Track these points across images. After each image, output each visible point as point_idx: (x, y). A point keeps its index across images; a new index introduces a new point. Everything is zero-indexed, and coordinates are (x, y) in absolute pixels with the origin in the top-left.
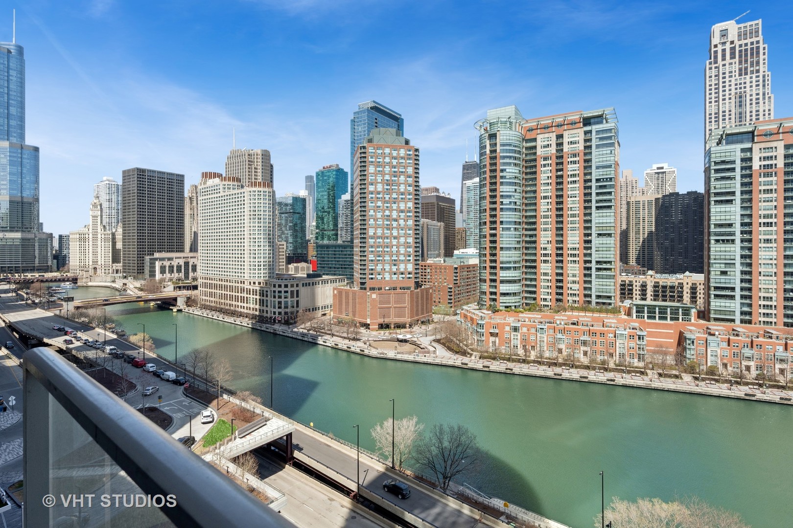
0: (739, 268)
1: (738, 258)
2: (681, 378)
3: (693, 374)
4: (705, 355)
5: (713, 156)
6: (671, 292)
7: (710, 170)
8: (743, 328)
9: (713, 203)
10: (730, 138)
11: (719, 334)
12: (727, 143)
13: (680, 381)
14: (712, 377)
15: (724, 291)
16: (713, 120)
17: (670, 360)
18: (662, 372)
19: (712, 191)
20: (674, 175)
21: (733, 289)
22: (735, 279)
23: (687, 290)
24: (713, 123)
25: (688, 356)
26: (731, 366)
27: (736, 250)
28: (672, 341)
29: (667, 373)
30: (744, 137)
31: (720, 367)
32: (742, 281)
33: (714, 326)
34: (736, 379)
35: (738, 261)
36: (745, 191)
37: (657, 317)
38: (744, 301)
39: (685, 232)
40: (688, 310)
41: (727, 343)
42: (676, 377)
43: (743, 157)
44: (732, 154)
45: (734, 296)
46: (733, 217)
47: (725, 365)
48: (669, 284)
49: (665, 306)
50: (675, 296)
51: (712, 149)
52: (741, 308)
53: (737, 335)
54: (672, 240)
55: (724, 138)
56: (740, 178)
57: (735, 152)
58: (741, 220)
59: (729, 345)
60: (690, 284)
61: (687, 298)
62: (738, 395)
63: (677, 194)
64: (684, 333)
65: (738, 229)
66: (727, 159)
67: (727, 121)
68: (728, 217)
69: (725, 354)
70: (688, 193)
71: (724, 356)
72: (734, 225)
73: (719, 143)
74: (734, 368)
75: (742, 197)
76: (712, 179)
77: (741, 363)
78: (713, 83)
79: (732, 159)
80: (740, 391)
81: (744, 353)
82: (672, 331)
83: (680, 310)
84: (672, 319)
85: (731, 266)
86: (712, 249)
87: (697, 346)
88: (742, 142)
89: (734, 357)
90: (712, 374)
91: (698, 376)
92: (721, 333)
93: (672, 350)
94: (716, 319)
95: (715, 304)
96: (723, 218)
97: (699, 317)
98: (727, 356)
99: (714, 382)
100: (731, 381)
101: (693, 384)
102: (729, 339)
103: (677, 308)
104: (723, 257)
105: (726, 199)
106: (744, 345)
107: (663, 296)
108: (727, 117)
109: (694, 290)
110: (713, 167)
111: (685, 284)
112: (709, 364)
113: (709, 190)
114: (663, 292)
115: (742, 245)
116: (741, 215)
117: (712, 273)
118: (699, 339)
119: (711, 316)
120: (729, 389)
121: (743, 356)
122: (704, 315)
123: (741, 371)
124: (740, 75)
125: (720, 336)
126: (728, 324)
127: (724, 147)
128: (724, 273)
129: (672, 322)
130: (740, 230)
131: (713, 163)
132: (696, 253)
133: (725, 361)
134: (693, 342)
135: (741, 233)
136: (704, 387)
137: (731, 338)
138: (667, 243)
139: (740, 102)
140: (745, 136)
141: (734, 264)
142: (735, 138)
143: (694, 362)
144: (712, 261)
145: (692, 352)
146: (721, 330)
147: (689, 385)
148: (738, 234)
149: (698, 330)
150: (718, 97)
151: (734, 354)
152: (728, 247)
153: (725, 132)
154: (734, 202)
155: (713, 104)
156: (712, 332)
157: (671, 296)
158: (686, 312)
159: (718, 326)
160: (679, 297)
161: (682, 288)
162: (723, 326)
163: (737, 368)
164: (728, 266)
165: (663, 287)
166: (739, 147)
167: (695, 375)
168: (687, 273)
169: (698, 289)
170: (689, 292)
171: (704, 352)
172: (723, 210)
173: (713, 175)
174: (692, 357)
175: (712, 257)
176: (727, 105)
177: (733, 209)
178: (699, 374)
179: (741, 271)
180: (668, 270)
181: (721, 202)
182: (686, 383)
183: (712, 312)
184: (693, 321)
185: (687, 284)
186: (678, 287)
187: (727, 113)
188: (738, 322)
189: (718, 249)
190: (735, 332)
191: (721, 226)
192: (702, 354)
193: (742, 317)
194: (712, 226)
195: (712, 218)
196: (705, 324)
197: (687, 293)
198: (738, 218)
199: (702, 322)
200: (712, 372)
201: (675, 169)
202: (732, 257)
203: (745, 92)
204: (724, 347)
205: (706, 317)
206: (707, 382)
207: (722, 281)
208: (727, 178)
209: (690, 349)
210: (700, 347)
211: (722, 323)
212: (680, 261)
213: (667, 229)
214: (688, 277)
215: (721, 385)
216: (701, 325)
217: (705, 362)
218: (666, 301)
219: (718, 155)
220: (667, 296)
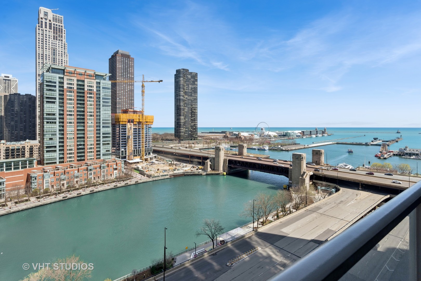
0: (58, 136)
1: (58, 131)
2: (30, 200)
5: (45, 77)
6: (17, 152)
7: (43, 85)
8: (60, 165)
9: (45, 102)
10: (54, 70)
11: (49, 171)
12: (52, 72)
13: (29, 202)
14: (46, 194)
15: (51, 149)
16: (40, 57)
17: (22, 192)
18: (17, 201)
19: (44, 96)
20: (17, 83)
21: (55, 147)
22: (56, 142)
23: (27, 150)
24: (40, 59)
25: (33, 187)
26: (55, 186)
27: (57, 127)
28: (23, 180)
29: (21, 200)
31: (50, 188)
32: (59, 142)
33: (47, 167)
34: (58, 192)
35: (58, 132)
36: (61, 98)
37: (13, 169)
38: (61, 152)
39: (24, 117)
40: (32, 161)
41: (53, 174)
42: (27, 200)
43: (59, 81)
45: (56, 150)
46: (55, 110)
47: (53, 186)
48: (16, 148)
49: (16, 161)
50: (20, 154)
51: (44, 73)
52: (59, 156)
53: (58, 170)
54: (16, 121)
55: (51, 69)
56: (58, 91)
57: (56, 77)
58: (59, 112)
59: (54, 176)
60: (29, 147)
61: (27, 154)
62: (60, 199)
63: (19, 94)
64: (30, 174)
65: (57, 116)
66: (52, 80)
67: (48, 60)
68: (53, 110)
69: (53, 181)
70: (26, 94)
71: (52, 182)
72: (56, 114)
73: (48, 71)
74: (57, 186)
75: (59, 101)
76: (45, 90)
77: (60, 183)
78: (40, 37)
79: (55, 81)
80: (60, 197)
81: (61, 178)
82: (23, 175)
83: (28, 161)
84: (22, 168)
85: (55, 135)
86: (45, 127)
87: (38, 180)
88: (59, 73)
90: (47, 193)
91: (39, 196)
92: (50, 170)
93: (23, 186)
94: (47, 164)
95: (46, 155)
96: (50, 110)
97: (38, 164)
99: (48, 197)
100: (56, 193)
101: (37, 201)
102: (54, 172)
103: (25, 161)
104: (50, 131)
105: (51, 101)
106: (61, 174)
107: (12, 155)
108: (48, 58)
109: (31, 150)
110: (45, 83)
111: (26, 147)
112: (45, 188)
113: (43, 95)
114: (12, 153)
115: (60, 125)
116: (59, 110)
117: (45, 139)
118: (39, 176)
119: (45, 162)
120: (55, 198)
122: (41, 162)
123: (61, 187)
124: (54, 39)
125: (50, 172)
126: (53, 165)
127: (50, 74)
128: (51, 139)
129: (23, 170)
131: (45, 81)
132: (31, 129)
133: (53, 184)
134: (36, 178)
135: (59, 119)
136: (43, 201)
137: (56, 171)
138: (13, 123)
139: (54, 53)
140: (60, 71)
141: (56, 134)
142: (56, 70)
143: (37, 189)
144: (45, 133)
145: (35, 184)
146: (50, 168)
147: (34, 203)
149: (38, 171)
150: (43, 46)
151: (57, 180)
152: (53, 126)
153: (51, 67)
154: (56, 103)
155: (40, 49)
156: (46, 171)
157: (17, 155)
159: (48, 167)
160: (22, 154)
161: (24, 149)
162: (51, 166)
164: (53, 135)
165: (12, 150)
166: (58, 75)
167: (37, 196)
168: (27, 140)
169: (34, 149)
170: (29, 151)
171: (42, 183)
172: (50, 106)
173: (45, 88)
174: (36, 187)
175: (45, 131)
177: (55, 106)
179: (59, 137)
182: (33, 202)
183: (45, 160)
184: (35, 167)
185: (28, 146)
186: (22, 149)
187: (48, 56)
188: (58, 163)
189: (48, 127)
190: (57, 169)
191: (49, 114)
193: (60, 160)
194: (45, 115)
195: (45, 110)
197: (28, 152)
198: (58, 111)
199: (40, 166)
201: (17, 79)
202: (55, 131)
203: (56, 48)
204: (52, 177)
205: (42, 163)
206: (44, 198)
207: (50, 143)
208: (52, 90)
209: (34, 183)
210: (40, 180)
211: (50, 165)
212: (22, 133)
213: (12, 115)
214: (28, 142)
215: (51, 197)
216: (40, 168)
217: (42, 187)
218: (14, 158)
219: (48, 77)
220: (15, 155)
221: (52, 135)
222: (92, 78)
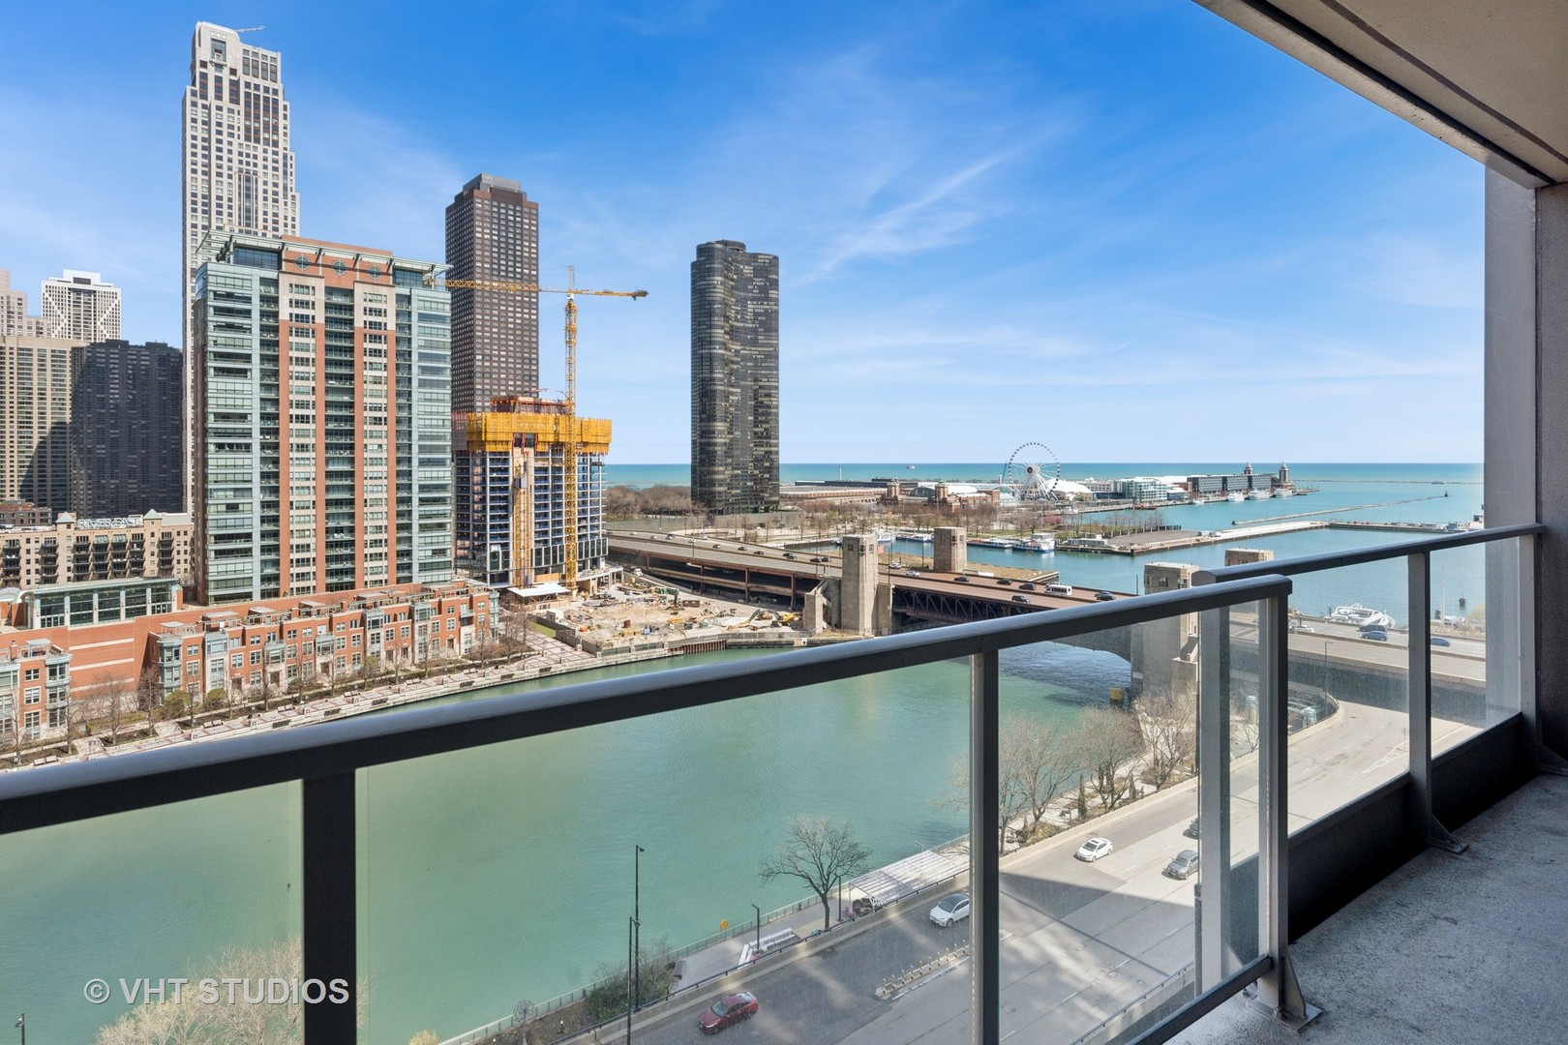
0: (258, 496)
1: (256, 478)
2: (155, 734)
3: (179, 716)
4: (200, 673)
5: (211, 279)
6: (116, 556)
7: (206, 307)
8: (266, 606)
9: (211, 372)
10: (242, 253)
11: (227, 626)
12: (237, 262)
13: (152, 739)
14: (215, 712)
15: (234, 544)
17: (128, 702)
18: (111, 734)
19: (209, 349)
20: (116, 302)
21: (248, 537)
22: (252, 518)
23: (151, 547)
24: (200, 213)
25: (167, 684)
26: (247, 682)
27: (253, 462)
28: (132, 660)
29: (123, 731)
30: (264, 257)
31: (229, 688)
32: (263, 520)
33: (217, 613)
34: (256, 703)
35: (256, 484)
36: (267, 355)
37: (96, 616)
38: (267, 557)
39: (143, 426)
40: (164, 590)
41: (240, 639)
42: (144, 734)
43: (263, 293)
44: (246, 283)
45: (250, 550)
46: (247, 402)
47: (237, 683)
48: (112, 539)
49: (115, 588)
50: (125, 564)
51: (210, 266)
52: (262, 571)
53: (258, 621)
54: (114, 444)
55: (232, 250)
56: (258, 332)
57: (250, 279)
58: (261, 408)
59: (244, 643)
60: (158, 536)
61: (151, 565)
62: (263, 731)
63: (125, 344)
64: (158, 638)
65: (255, 424)
66: (238, 292)
67: (225, 216)
68: (239, 402)
69: (239, 662)
70: (147, 344)
71: (235, 665)
72: (249, 416)
73: (222, 258)
74: (253, 682)
75: (263, 367)
76: (211, 326)
77: (264, 671)
78: (200, 134)
79: (246, 293)
80: (264, 724)
81: (268, 652)
82: (132, 640)
83: (149, 591)
84: (129, 614)
85: (245, 494)
86: (211, 462)
87: (185, 659)
88: (260, 265)
89: (252, 663)
90: (216, 708)
91: (189, 718)
92: (230, 623)
93: (132, 680)
94: (219, 599)
95: (217, 568)
96: (230, 402)
97: (186, 600)
98: (240, 664)
99: (219, 722)
100: (249, 708)
101: (180, 737)
102: (244, 631)
103: (142, 589)
104: (230, 477)
105: (234, 366)
106: (269, 637)
107: (97, 567)
108: (225, 210)
109: (166, 547)
110: (211, 302)
111: (147, 536)
112: (209, 689)
113: (205, 345)
114: (97, 558)
115: (264, 455)
116: (262, 400)
117: (212, 509)
118: (189, 643)
119: (210, 594)
120: (246, 726)
121: (268, 656)
122: (195, 594)
123: (266, 686)
124: (248, 138)
125: (227, 630)
126: (240, 603)
127: (230, 269)
128: (232, 508)
129: (131, 621)
130: (259, 426)
131: (211, 295)
132: (165, 471)
133: (237, 675)
134: (177, 653)
135: (262, 433)
136: (202, 737)
137: (247, 628)
138: (101, 450)
139: (248, 189)
140: (267, 257)
141: (251, 489)
142: (250, 255)
143: (181, 693)
144: (210, 486)
145: (176, 674)
146: (229, 617)
148: (256, 433)
149: (187, 626)
150: (209, 165)
151: (253, 658)
152: (238, 458)
153: (234, 240)
154: (249, 373)
155: (199, 176)
156: (213, 624)
157: (116, 565)
158: (161, 594)
159: (222, 610)
160: (133, 564)
161: (141, 545)
162: (233, 609)
163: (258, 681)
164: (240, 493)
165: (99, 547)
166: (258, 273)
167: (181, 720)
168: (152, 513)
169: (174, 544)
170: (156, 551)
171: (200, 667)
172: (230, 387)
173: (212, 318)
174: (176, 683)
175: (211, 478)
176: (225, 187)
177: (247, 387)
178: (191, 714)
179: (262, 502)
180: (104, 508)
181: (228, 372)
182: (168, 738)
183: (212, 585)
184: (175, 609)
185: (153, 535)
186: (132, 544)
187: (225, 203)
188: (257, 596)
189: (222, 462)
190: (253, 617)
191: (226, 417)
192: (196, 672)
193: (264, 587)
194: (211, 417)
195: (211, 401)
196: (198, 612)
197: (153, 554)
198: (257, 404)
199: (192, 608)
200: (214, 702)
201: (118, 291)
202: (247, 478)
203: (255, 173)
204: (235, 648)
205: (200, 597)
206: (206, 724)
207: (230, 523)
208: (237, 327)
209: (170, 668)
210: (192, 658)
211: (230, 604)
212: (133, 487)
213: (101, 419)
214: (153, 520)
215: (231, 722)
216: (193, 613)
217: (200, 686)
218: (105, 577)
219: (222, 280)
220: (107, 565)
221: (238, 493)
222: (381, 279)
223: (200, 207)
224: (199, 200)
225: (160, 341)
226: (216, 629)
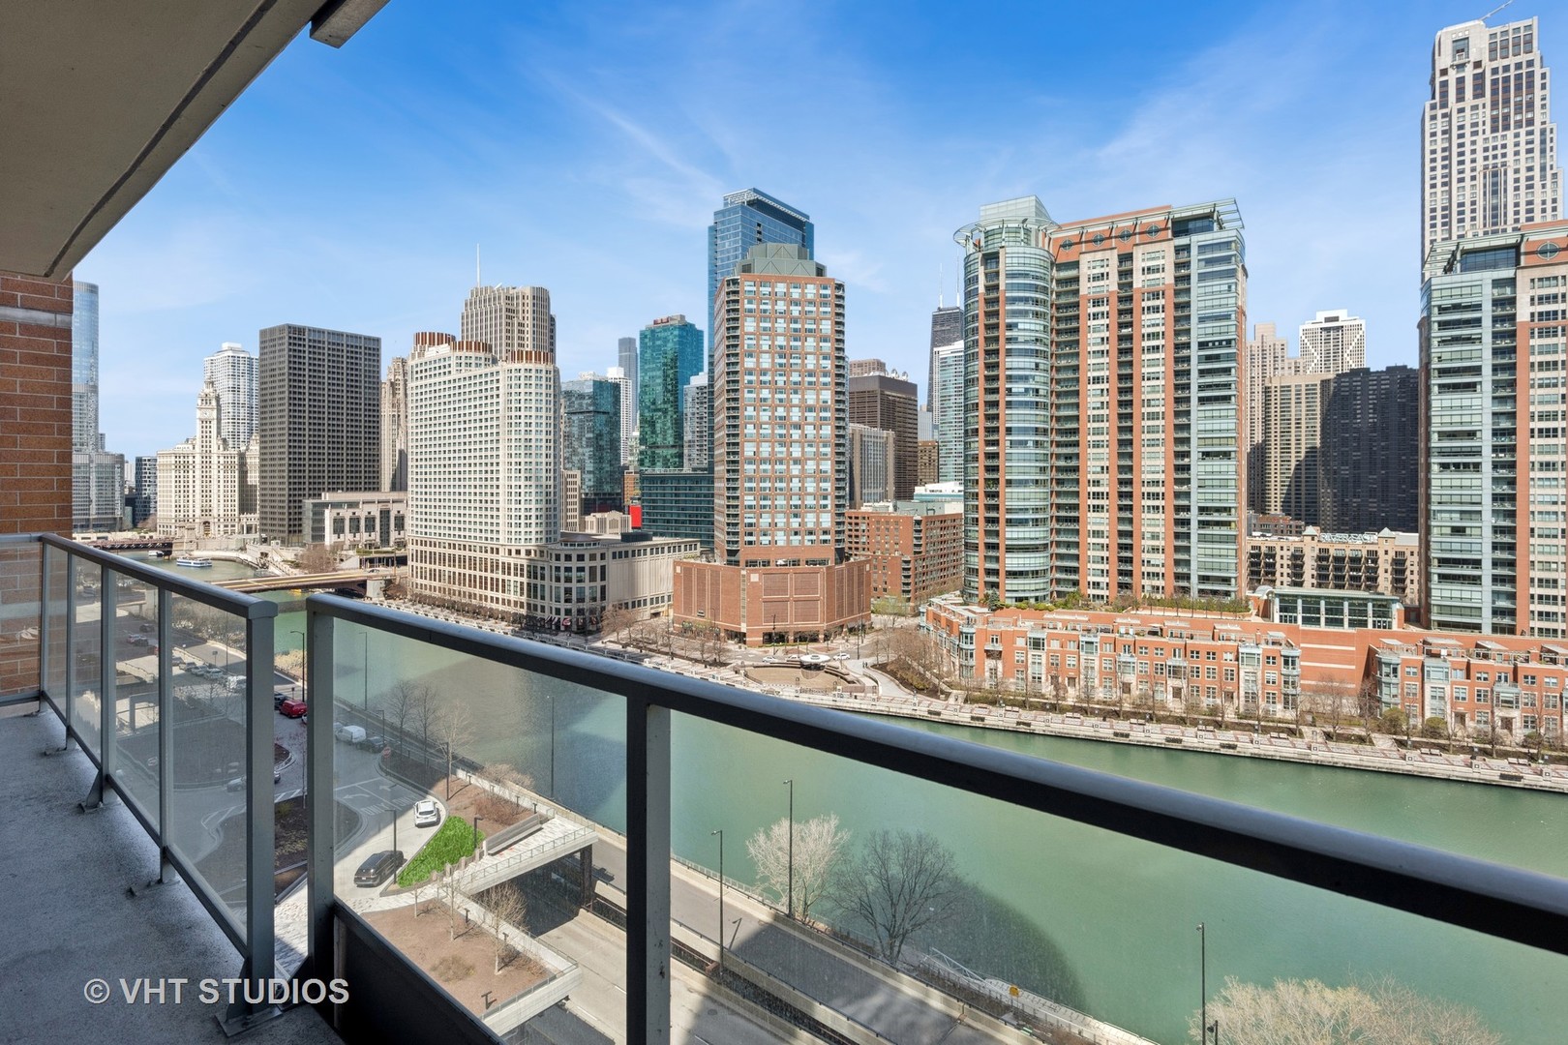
0: (1488, 520)
1: (1487, 500)
2: (1371, 743)
3: (1395, 734)
4: (1419, 696)
5: (1435, 294)
6: (1352, 569)
7: (1430, 324)
8: (1497, 641)
9: (1436, 389)
10: (1471, 259)
11: (1449, 655)
12: (1464, 270)
13: (1368, 748)
14: (1433, 741)
15: (1461, 570)
17: (1349, 706)
18: (1332, 730)
19: (1433, 366)
20: (1361, 332)
21: (1477, 563)
22: (1482, 542)
23: (1384, 565)
24: (1439, 227)
25: (1385, 698)
26: (1472, 719)
27: (1483, 484)
28: (1353, 667)
29: (1341, 732)
31: (1451, 720)
32: (1495, 547)
33: (1439, 638)
34: (1482, 746)
35: (1487, 506)
36: (1500, 365)
37: (1323, 620)
38: (1499, 588)
39: (1383, 447)
40: (1385, 606)
41: (1464, 672)
42: (1361, 740)
43: (1496, 296)
44: (1475, 290)
45: (1479, 577)
46: (1476, 418)
47: (1461, 718)
48: (1349, 553)
49: (1339, 598)
50: (1360, 577)
51: (1434, 280)
52: (1494, 602)
53: (1486, 656)
54: (1356, 465)
55: (1458, 258)
56: (1490, 340)
57: (1480, 286)
58: (1493, 424)
59: (1468, 677)
60: (1392, 554)
61: (1385, 581)
62: (1487, 778)
63: (1366, 371)
64: (1377, 652)
65: (1486, 441)
66: (1465, 301)
67: (1468, 223)
68: (1466, 419)
69: (1461, 695)
70: (1388, 368)
71: (1457, 698)
72: (1478, 434)
73: (1448, 269)
74: (1479, 722)
75: (1495, 378)
76: (1435, 342)
77: (1493, 713)
78: (1439, 147)
79: (1475, 300)
80: (1490, 770)
81: (1498, 693)
82: (1354, 649)
83: (1370, 605)
84: (1352, 624)
85: (1474, 516)
86: (1434, 483)
87: (1403, 679)
88: (1494, 266)
89: (1479, 700)
90: (1434, 736)
91: (1406, 738)
92: (1453, 652)
93: (1353, 686)
94: (1442, 625)
95: (1441, 593)
96: (1456, 419)
97: (1408, 620)
98: (1464, 699)
99: (1437, 752)
100: (1472, 748)
101: (1395, 754)
102: (1468, 664)
103: (1365, 602)
104: (1456, 499)
105: (1462, 381)
106: (1500, 677)
107: (1336, 577)
108: (1468, 216)
109: (1399, 565)
110: (1436, 318)
111: (1381, 553)
112: (1428, 715)
113: (1428, 363)
114: (1336, 569)
115: (1496, 475)
116: (1494, 414)
117: (1435, 531)
118: (1407, 663)
119: (1433, 618)
120: (1467, 766)
121: (1498, 698)
122: (1417, 615)
123: (1493, 729)
124: (1494, 130)
125: (1449, 658)
126: (1468, 634)
127: (1458, 277)
128: (1458, 531)
129: (1353, 630)
130: (1490, 443)
131: (1436, 310)
132: (1404, 491)
133: (1461, 709)
134: (1395, 671)
135: (1494, 451)
136: (1416, 762)
137: (1472, 661)
138: (1345, 471)
139: (1495, 184)
140: (1502, 255)
141: (1480, 512)
143: (1398, 711)
144: (1434, 507)
145: (1394, 691)
146: (1452, 645)
147: (1387, 757)
148: (1487, 451)
149: (1405, 647)
150: (1449, 175)
151: (1479, 695)
152: (1467, 478)
153: (1461, 247)
154: (1478, 387)
155: (1439, 189)
156: (1434, 650)
157: (1352, 578)
158: (1382, 609)
159: (1446, 637)
160: (1368, 579)
161: (1375, 561)
162: (1457, 638)
163: (1486, 722)
164: (1467, 516)
165: (1337, 559)
166: (1488, 276)
167: (1399, 737)
168: (1386, 532)
169: (1408, 563)
170: (1390, 569)
171: (1418, 691)
172: (1456, 403)
173: (1436, 333)
174: (1393, 700)
175: (1434, 499)
176: (1468, 192)
177: (1476, 402)
178: (1408, 735)
179: (1494, 527)
180: (1347, 525)
181: (1455, 387)
182: (1382, 753)
183: (1435, 609)
184: (1395, 627)
185: (1386, 552)
186: (1367, 560)
187: (1468, 208)
188: (1487, 630)
189: (1446, 483)
190: (1481, 651)
191: (1450, 435)
192: (1414, 694)
193: (1495, 620)
194: (1435, 437)
195: (1434, 420)
196: (1419, 635)
197: (1386, 571)
198: (1488, 420)
199: (1414, 629)
200: (1433, 730)
201: (1363, 322)
202: (1475, 499)
203: (1504, 165)
204: (1458, 679)
205: (1423, 619)
206: (1423, 750)
207: (1455, 546)
208: (1464, 339)
209: (1388, 684)
210: (1410, 679)
211: (1455, 633)
212: (1373, 507)
213: (1344, 442)
214: (1387, 539)
215: (1452, 757)
216: (1412, 635)
217: (1419, 710)
218: (1342, 587)
219: (1445, 293)
220: (1344, 577)
221: (1464, 516)
223: (1439, 221)
224: (1439, 213)
225: (1400, 364)
226: (1438, 656)
